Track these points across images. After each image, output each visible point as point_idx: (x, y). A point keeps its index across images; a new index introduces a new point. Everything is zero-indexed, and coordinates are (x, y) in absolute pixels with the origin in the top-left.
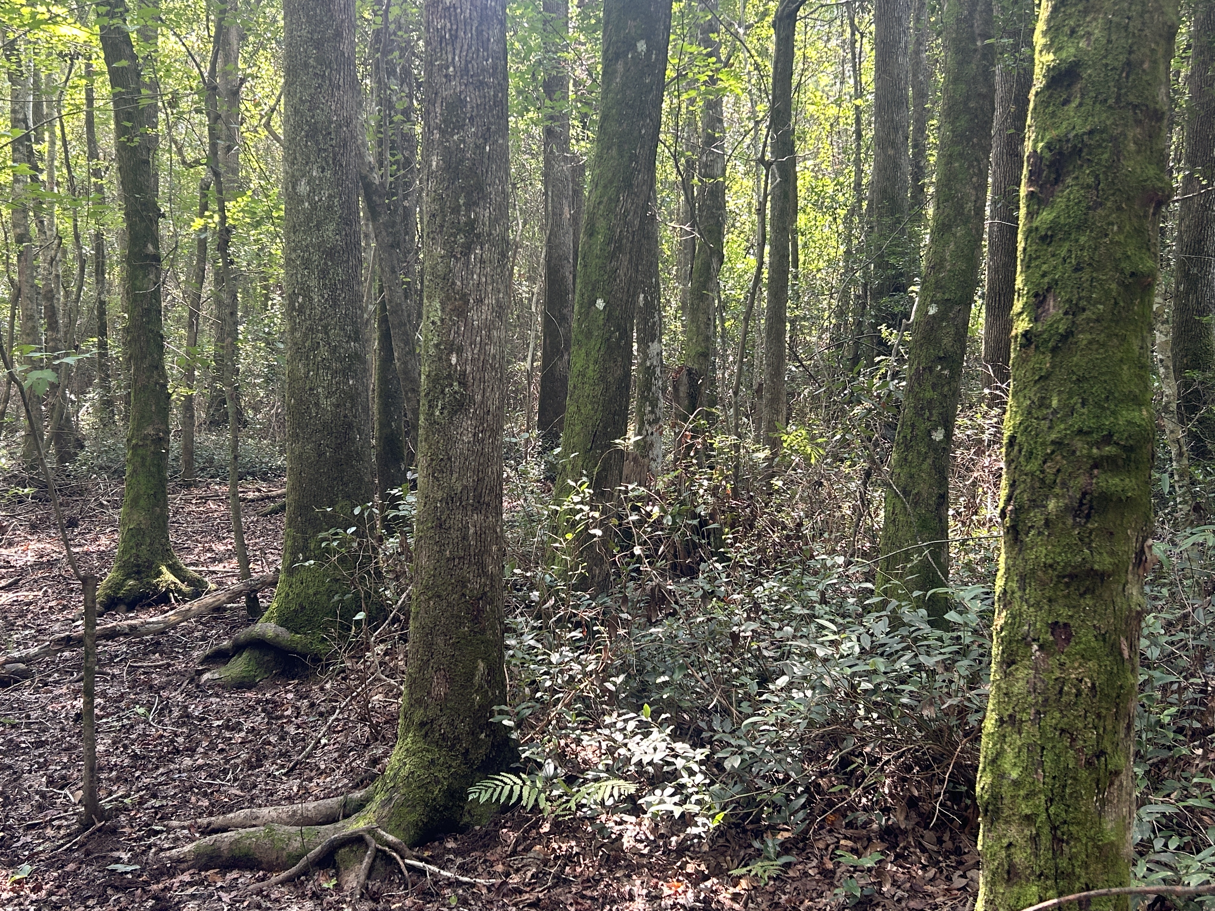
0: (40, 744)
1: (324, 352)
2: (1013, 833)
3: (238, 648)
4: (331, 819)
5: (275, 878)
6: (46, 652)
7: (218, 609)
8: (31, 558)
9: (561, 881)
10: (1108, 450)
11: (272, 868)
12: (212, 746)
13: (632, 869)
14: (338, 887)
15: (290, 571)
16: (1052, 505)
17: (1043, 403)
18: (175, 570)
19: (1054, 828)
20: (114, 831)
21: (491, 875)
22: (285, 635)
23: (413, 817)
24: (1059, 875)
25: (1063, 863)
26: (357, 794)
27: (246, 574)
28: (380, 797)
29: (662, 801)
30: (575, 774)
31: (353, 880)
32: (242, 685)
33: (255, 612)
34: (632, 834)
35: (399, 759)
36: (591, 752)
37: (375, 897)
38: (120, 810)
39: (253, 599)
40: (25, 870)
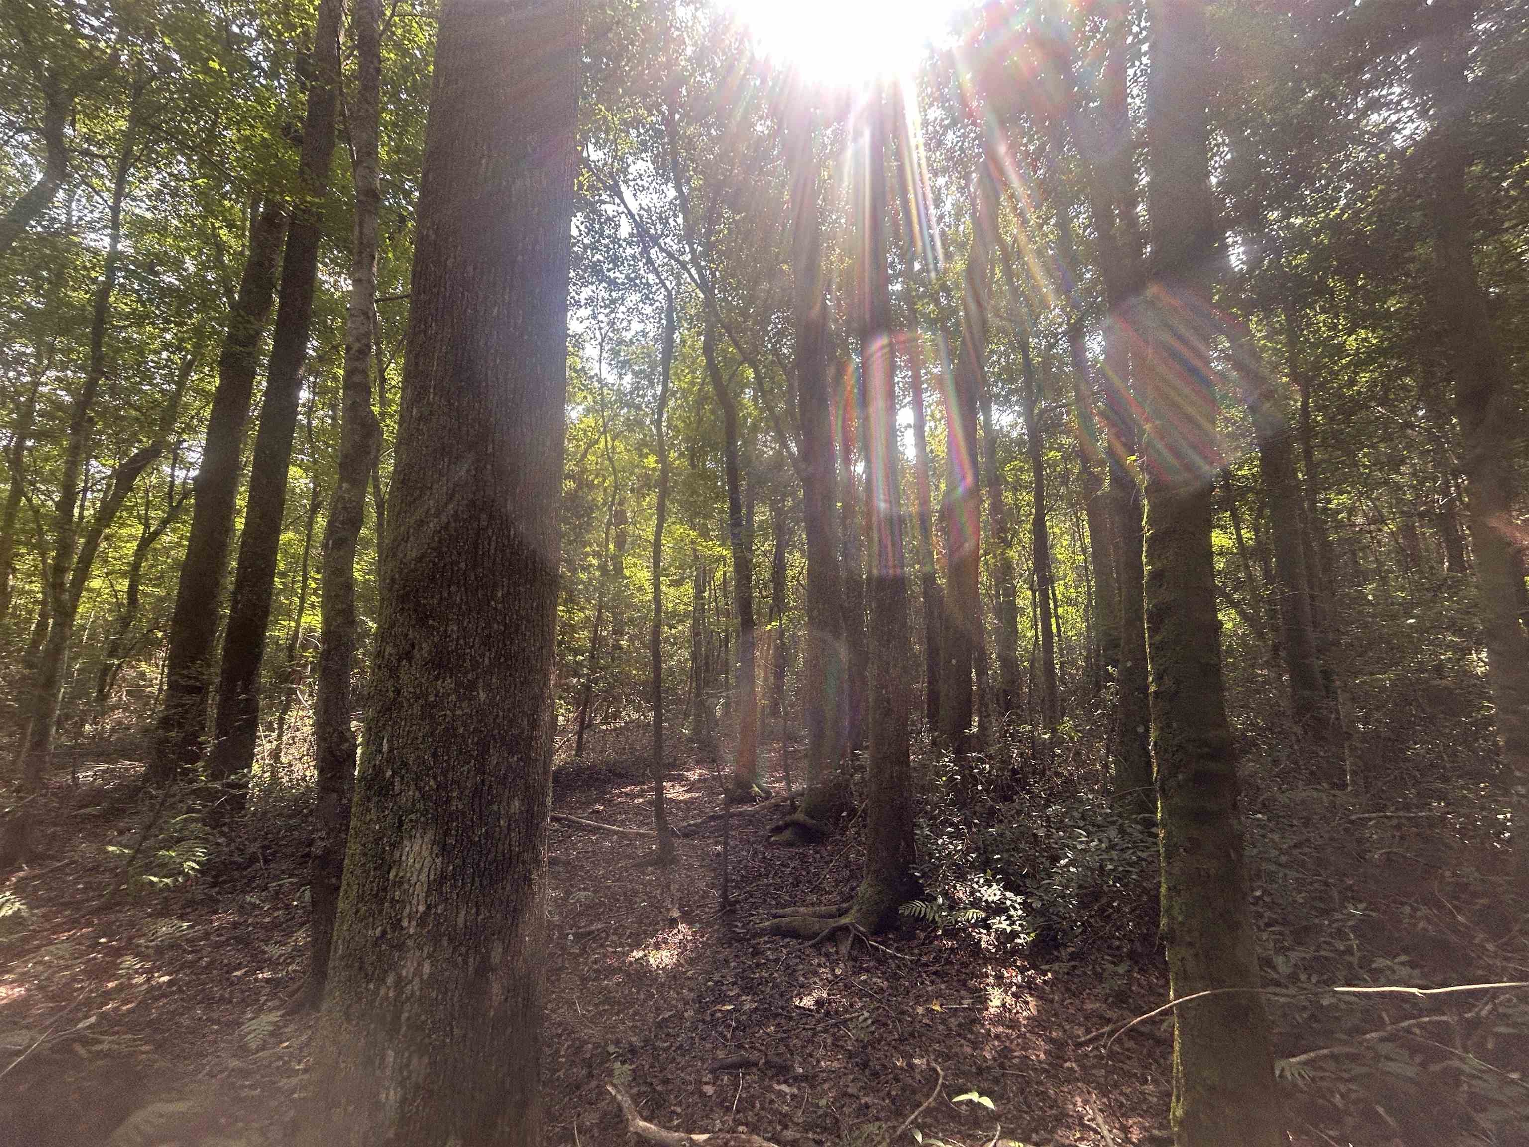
0: (702, 866)
2: (1184, 952)
3: (787, 826)
4: (832, 916)
5: (807, 944)
6: (705, 822)
7: (777, 806)
9: (948, 962)
10: (1206, 750)
11: (805, 938)
12: (776, 874)
13: (987, 961)
14: (837, 953)
15: (810, 789)
18: (759, 786)
19: (1206, 951)
20: (734, 912)
21: (912, 955)
22: (809, 821)
23: (872, 919)
26: (845, 905)
27: (789, 789)
28: (856, 907)
29: (1001, 923)
30: (953, 904)
31: (844, 949)
32: (789, 844)
33: (794, 808)
34: (985, 940)
35: (864, 889)
36: (961, 893)
37: (855, 960)
38: (737, 902)
39: (793, 803)
40: (697, 927)
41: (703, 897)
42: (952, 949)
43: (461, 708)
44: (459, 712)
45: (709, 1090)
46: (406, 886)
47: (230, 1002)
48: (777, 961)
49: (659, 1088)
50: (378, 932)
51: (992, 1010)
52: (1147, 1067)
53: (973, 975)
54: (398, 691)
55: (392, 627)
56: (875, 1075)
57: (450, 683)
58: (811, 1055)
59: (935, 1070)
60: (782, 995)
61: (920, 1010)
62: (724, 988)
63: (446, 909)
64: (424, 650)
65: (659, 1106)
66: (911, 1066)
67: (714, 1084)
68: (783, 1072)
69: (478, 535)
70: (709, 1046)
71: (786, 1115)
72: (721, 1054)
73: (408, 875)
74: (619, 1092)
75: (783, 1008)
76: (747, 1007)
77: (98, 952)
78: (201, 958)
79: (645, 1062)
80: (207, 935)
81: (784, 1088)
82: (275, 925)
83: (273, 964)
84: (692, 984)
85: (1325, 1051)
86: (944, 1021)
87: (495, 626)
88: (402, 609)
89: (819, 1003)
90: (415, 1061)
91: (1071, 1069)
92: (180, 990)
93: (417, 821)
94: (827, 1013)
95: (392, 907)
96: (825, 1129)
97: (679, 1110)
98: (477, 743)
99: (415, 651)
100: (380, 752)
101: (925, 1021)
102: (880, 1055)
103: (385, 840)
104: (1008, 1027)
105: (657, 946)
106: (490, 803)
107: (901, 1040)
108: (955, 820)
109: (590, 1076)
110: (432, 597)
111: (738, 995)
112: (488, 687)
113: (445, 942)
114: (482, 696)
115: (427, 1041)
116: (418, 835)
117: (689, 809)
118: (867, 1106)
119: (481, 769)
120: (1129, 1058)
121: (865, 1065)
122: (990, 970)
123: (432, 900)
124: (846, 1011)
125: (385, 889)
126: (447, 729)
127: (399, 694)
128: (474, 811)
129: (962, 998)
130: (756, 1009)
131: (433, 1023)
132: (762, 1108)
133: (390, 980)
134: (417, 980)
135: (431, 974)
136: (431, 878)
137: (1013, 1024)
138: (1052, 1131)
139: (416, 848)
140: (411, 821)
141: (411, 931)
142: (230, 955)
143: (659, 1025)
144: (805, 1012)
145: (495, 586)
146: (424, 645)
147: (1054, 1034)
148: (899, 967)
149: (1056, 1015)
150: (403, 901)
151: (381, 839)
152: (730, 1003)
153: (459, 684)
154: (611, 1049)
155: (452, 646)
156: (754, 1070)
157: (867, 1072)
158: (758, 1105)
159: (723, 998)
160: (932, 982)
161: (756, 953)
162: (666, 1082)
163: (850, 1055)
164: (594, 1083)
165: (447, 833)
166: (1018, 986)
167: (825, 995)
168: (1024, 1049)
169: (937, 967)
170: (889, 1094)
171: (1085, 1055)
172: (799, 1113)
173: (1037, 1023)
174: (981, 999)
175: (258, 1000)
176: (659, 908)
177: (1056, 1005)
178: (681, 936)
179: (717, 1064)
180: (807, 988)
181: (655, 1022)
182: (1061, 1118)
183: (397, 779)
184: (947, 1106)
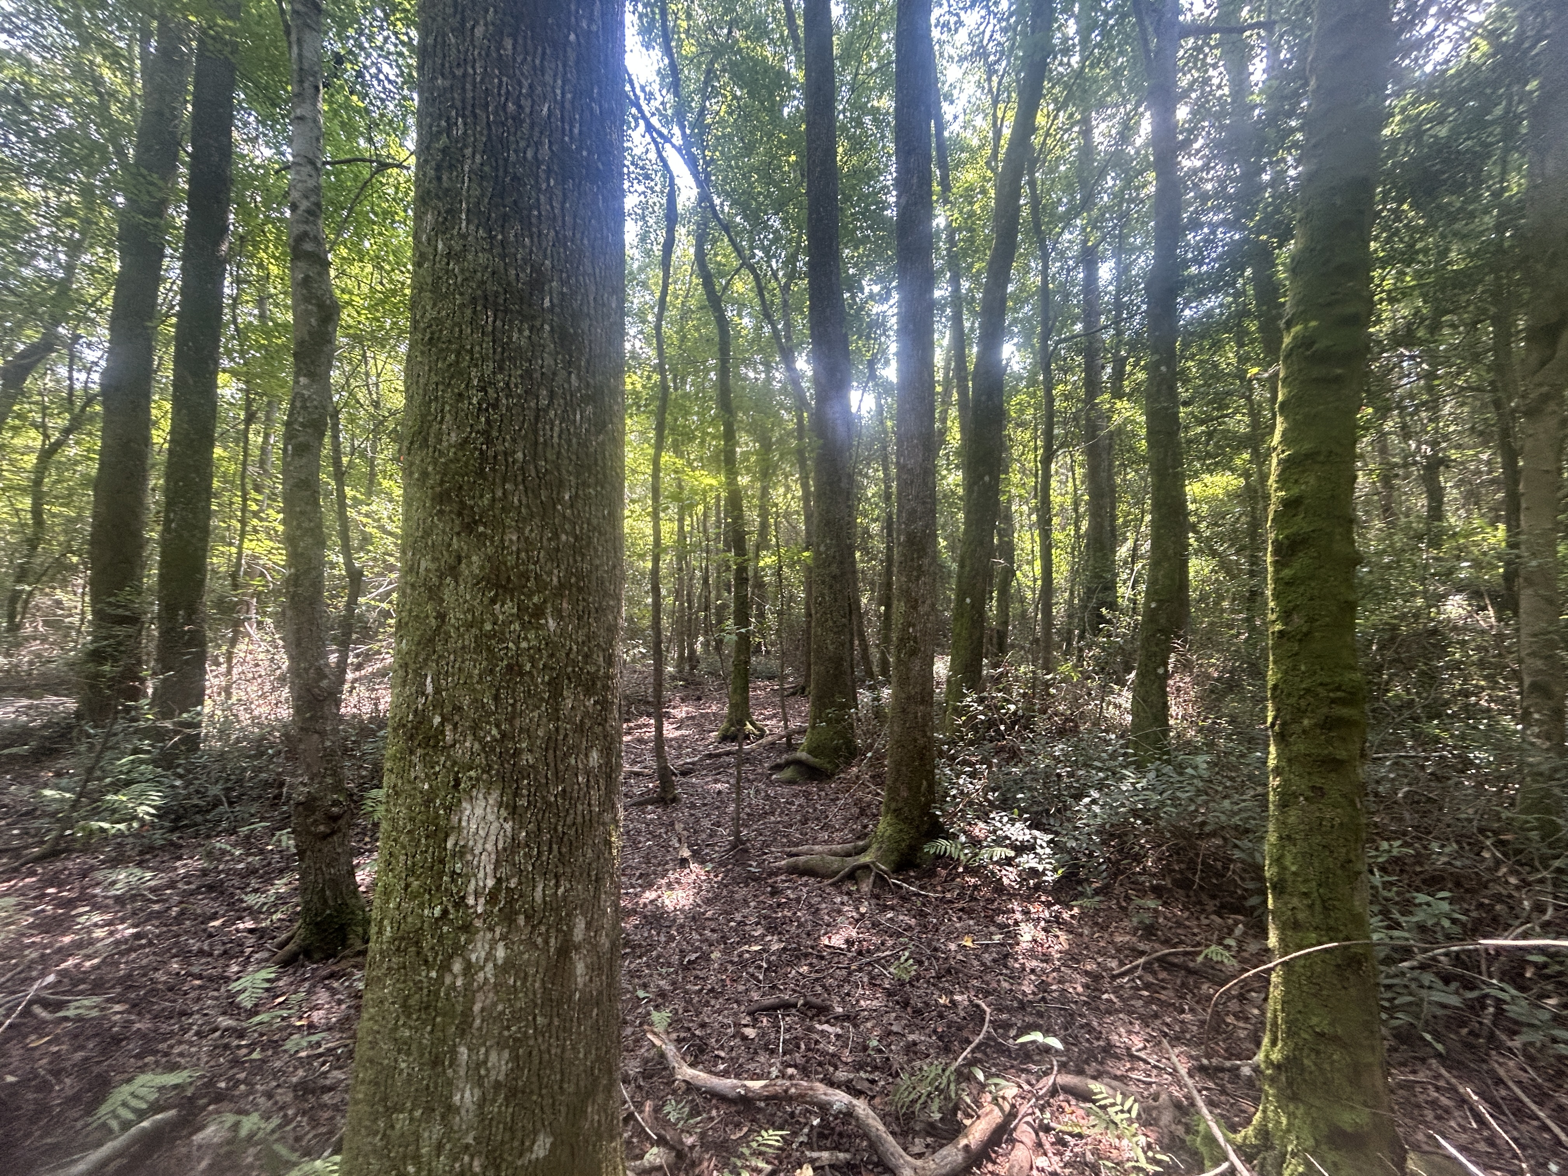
0: (705, 805)
1: (830, 623)
2: (1295, 901)
3: (788, 764)
4: (848, 855)
5: (826, 882)
6: (701, 760)
7: (774, 743)
8: (684, 715)
10: (1339, 694)
11: (824, 876)
12: (782, 812)
13: (1012, 896)
14: (858, 890)
15: (813, 727)
16: (1306, 722)
17: (1295, 668)
18: (753, 724)
19: (1323, 901)
20: (746, 851)
21: (936, 892)
22: (812, 760)
23: (893, 858)
24: (1330, 929)
25: (1332, 922)
26: (861, 843)
27: (786, 727)
28: (875, 846)
29: (1028, 861)
30: (975, 843)
31: (866, 887)
32: (791, 782)
33: (790, 747)
34: (1009, 876)
35: (884, 826)
36: (980, 829)
37: (877, 897)
38: (748, 840)
39: (789, 740)
40: (709, 866)
41: (711, 836)
42: (975, 887)
43: (526, 639)
44: (524, 645)
45: (750, 1032)
46: (469, 857)
47: (210, 955)
48: (798, 900)
49: (697, 1032)
50: (437, 911)
52: (1182, 997)
53: (999, 911)
54: (442, 617)
55: (427, 534)
56: (918, 1012)
57: (510, 607)
58: (848, 994)
59: (978, 1006)
60: (808, 935)
61: (953, 947)
62: (747, 928)
63: (520, 883)
64: (475, 564)
65: (702, 1051)
66: (952, 1001)
67: (754, 1027)
68: (821, 1011)
69: (537, 418)
70: (741, 988)
71: (833, 1055)
72: (755, 996)
73: (471, 843)
74: (660, 1039)
75: (812, 948)
76: (775, 947)
77: (47, 904)
78: (169, 908)
79: (680, 1006)
80: (172, 885)
81: (826, 1027)
82: (252, 871)
83: (253, 912)
84: (713, 925)
86: (978, 958)
87: (564, 537)
88: (441, 512)
89: (849, 942)
90: (493, 1057)
91: (1109, 1001)
92: (150, 944)
93: (478, 779)
94: (860, 953)
95: (453, 881)
96: (875, 1068)
97: (722, 1054)
98: (549, 683)
99: (463, 566)
100: (423, 694)
101: (959, 957)
102: (921, 992)
103: (438, 802)
104: (1042, 961)
105: (669, 886)
106: (566, 756)
107: (939, 977)
108: (974, 759)
109: (624, 1023)
110: (482, 496)
111: (765, 936)
112: (559, 615)
113: (521, 920)
114: (552, 624)
115: (506, 1033)
116: (481, 796)
117: (680, 747)
118: (915, 1044)
119: (555, 715)
120: (1164, 988)
121: (906, 1004)
122: (1015, 905)
123: (502, 872)
124: (878, 949)
125: (442, 861)
126: (509, 667)
127: (443, 621)
128: (547, 765)
129: (992, 934)
130: (784, 949)
131: (513, 1012)
132: (808, 1049)
133: (457, 967)
134: (490, 965)
135: (507, 959)
136: (500, 846)
137: (1046, 958)
138: (1101, 1063)
139: (479, 812)
140: (471, 778)
141: (480, 910)
142: (203, 904)
143: (686, 968)
144: (836, 952)
145: (561, 483)
146: (475, 558)
147: (1088, 968)
148: (924, 905)
149: (1086, 948)
150: (467, 875)
151: (433, 801)
152: (756, 944)
153: (521, 608)
154: (641, 994)
155: (511, 560)
156: (794, 1011)
157: (909, 1010)
158: (803, 1046)
159: (747, 939)
160: (960, 919)
161: (775, 892)
162: (703, 1025)
163: (889, 994)
165: (516, 794)
166: (1047, 921)
167: (854, 934)
168: (1059, 982)
169: (962, 904)
170: (935, 1031)
171: (1122, 987)
172: (847, 1052)
173: (1071, 958)
174: (1012, 935)
175: (242, 952)
176: (666, 847)
177: (1086, 939)
178: (693, 876)
179: (754, 1006)
180: (831, 927)
181: (681, 963)
182: (1108, 1049)
183: (448, 728)
184: (995, 1040)
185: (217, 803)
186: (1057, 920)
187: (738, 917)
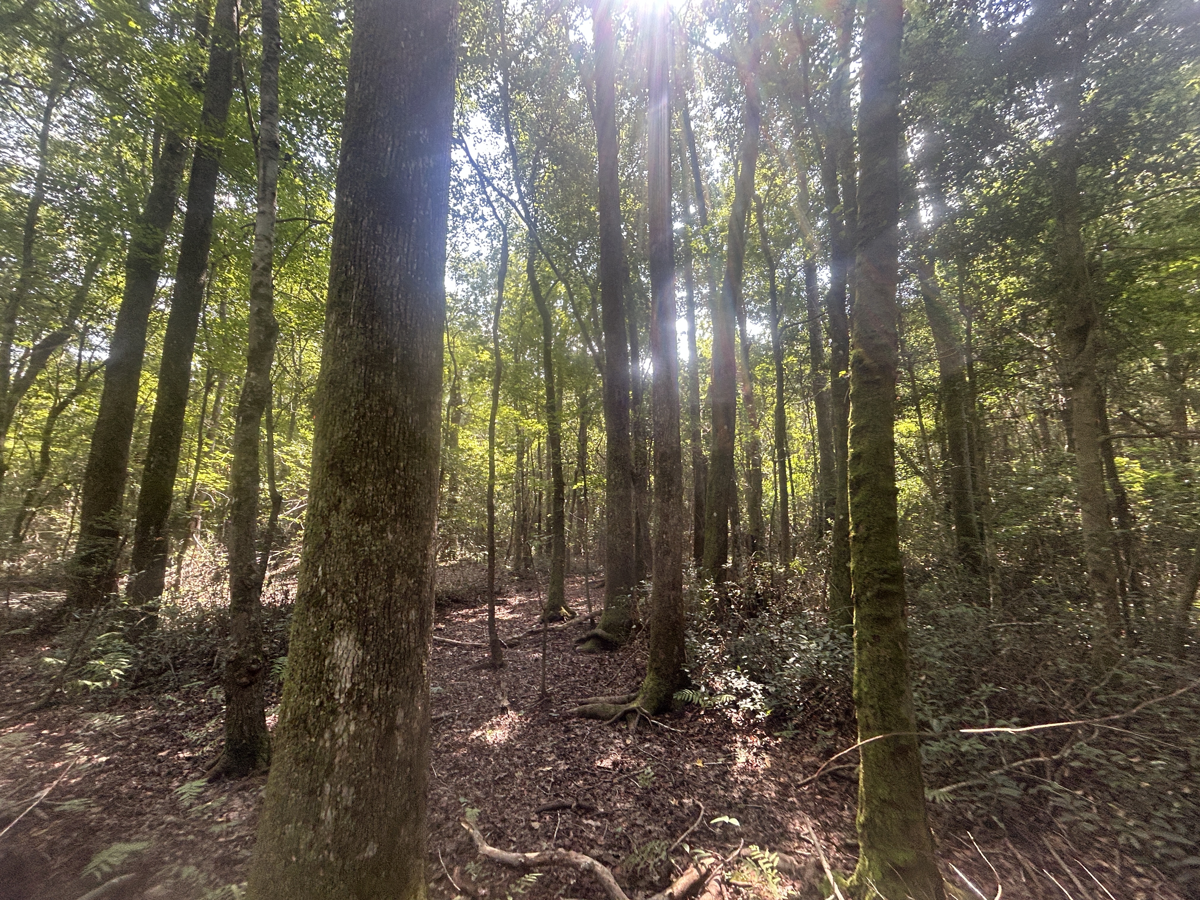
0: (524, 669)
2: (867, 712)
3: (589, 638)
4: (624, 703)
5: (605, 723)
6: (525, 636)
7: (581, 623)
8: (517, 602)
10: (886, 576)
11: (604, 719)
12: (581, 674)
13: (735, 732)
14: (627, 729)
15: (606, 609)
16: (868, 594)
18: (567, 608)
20: (550, 701)
21: (682, 729)
22: (605, 634)
23: (653, 704)
27: (590, 610)
28: (641, 696)
29: (746, 704)
30: (712, 692)
31: (632, 726)
32: (590, 652)
33: (593, 625)
34: (736, 717)
35: (648, 682)
36: (719, 684)
37: (640, 733)
38: (552, 694)
39: (592, 621)
40: (522, 712)
41: (526, 691)
42: (711, 725)
43: (375, 545)
44: (374, 548)
45: (536, 825)
46: (337, 670)
47: (159, 775)
48: (583, 735)
49: (499, 825)
50: (318, 702)
51: (739, 765)
52: (844, 799)
53: (726, 742)
54: (329, 533)
55: (323, 487)
56: (656, 811)
57: (367, 527)
58: (609, 800)
59: (698, 806)
60: (587, 760)
61: (688, 766)
62: (544, 755)
63: (365, 686)
64: (348, 504)
65: (500, 837)
66: (681, 804)
67: (539, 821)
68: (588, 811)
69: (386, 423)
70: (534, 796)
71: (592, 840)
72: (543, 801)
73: (338, 662)
74: (471, 827)
75: (588, 768)
76: (562, 768)
78: (129, 744)
79: (487, 808)
80: (132, 727)
81: (590, 822)
82: (189, 718)
83: (191, 746)
84: (520, 753)
85: (964, 784)
86: (705, 774)
87: (399, 487)
88: (331, 475)
89: (615, 764)
90: (345, 790)
91: (793, 803)
92: (116, 767)
93: (344, 625)
94: (621, 771)
95: (328, 684)
96: (620, 848)
97: (514, 839)
98: (387, 570)
99: (342, 504)
100: (316, 576)
101: (692, 773)
102: (659, 797)
103: (321, 638)
104: (750, 776)
105: (492, 727)
106: (395, 612)
107: (675, 787)
108: (715, 631)
109: (447, 819)
110: (354, 466)
111: (555, 760)
112: (394, 532)
113: (365, 708)
114: (390, 537)
115: (353, 777)
116: (345, 635)
117: (512, 626)
118: (650, 832)
119: (390, 589)
120: (832, 794)
121: (649, 804)
122: (738, 737)
123: (356, 679)
124: (635, 769)
125: (321, 672)
126: (365, 561)
127: (330, 535)
128: (384, 617)
129: (718, 757)
130: (569, 769)
131: (358, 764)
132: (575, 836)
133: (327, 736)
134: (345, 735)
135: (356, 731)
136: (355, 664)
137: (754, 774)
138: (777, 843)
140: (340, 625)
141: (342, 701)
142: (154, 740)
143: (496, 783)
144: (605, 771)
145: (399, 458)
146: (348, 500)
147: (782, 780)
148: (673, 738)
149: (783, 767)
150: (335, 681)
151: (318, 637)
152: (549, 766)
153: (373, 528)
154: (462, 800)
155: (368, 501)
156: (569, 811)
157: (650, 809)
158: (572, 834)
159: (544, 763)
160: (697, 747)
161: (568, 730)
162: (503, 821)
163: (638, 799)
164: (450, 824)
165: (366, 634)
166: (758, 748)
167: (619, 758)
168: (761, 790)
169: (700, 737)
170: (666, 824)
171: (803, 793)
172: (602, 838)
173: (770, 772)
174: (731, 757)
175: (182, 773)
176: (492, 700)
177: (784, 760)
178: (510, 720)
179: (541, 808)
180: (605, 754)
181: (493, 780)
182: (785, 834)
183: (329, 596)
184: (707, 829)
185: (168, 668)
186: (766, 747)
187: (538, 748)
